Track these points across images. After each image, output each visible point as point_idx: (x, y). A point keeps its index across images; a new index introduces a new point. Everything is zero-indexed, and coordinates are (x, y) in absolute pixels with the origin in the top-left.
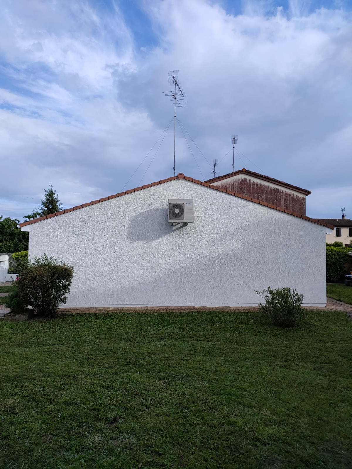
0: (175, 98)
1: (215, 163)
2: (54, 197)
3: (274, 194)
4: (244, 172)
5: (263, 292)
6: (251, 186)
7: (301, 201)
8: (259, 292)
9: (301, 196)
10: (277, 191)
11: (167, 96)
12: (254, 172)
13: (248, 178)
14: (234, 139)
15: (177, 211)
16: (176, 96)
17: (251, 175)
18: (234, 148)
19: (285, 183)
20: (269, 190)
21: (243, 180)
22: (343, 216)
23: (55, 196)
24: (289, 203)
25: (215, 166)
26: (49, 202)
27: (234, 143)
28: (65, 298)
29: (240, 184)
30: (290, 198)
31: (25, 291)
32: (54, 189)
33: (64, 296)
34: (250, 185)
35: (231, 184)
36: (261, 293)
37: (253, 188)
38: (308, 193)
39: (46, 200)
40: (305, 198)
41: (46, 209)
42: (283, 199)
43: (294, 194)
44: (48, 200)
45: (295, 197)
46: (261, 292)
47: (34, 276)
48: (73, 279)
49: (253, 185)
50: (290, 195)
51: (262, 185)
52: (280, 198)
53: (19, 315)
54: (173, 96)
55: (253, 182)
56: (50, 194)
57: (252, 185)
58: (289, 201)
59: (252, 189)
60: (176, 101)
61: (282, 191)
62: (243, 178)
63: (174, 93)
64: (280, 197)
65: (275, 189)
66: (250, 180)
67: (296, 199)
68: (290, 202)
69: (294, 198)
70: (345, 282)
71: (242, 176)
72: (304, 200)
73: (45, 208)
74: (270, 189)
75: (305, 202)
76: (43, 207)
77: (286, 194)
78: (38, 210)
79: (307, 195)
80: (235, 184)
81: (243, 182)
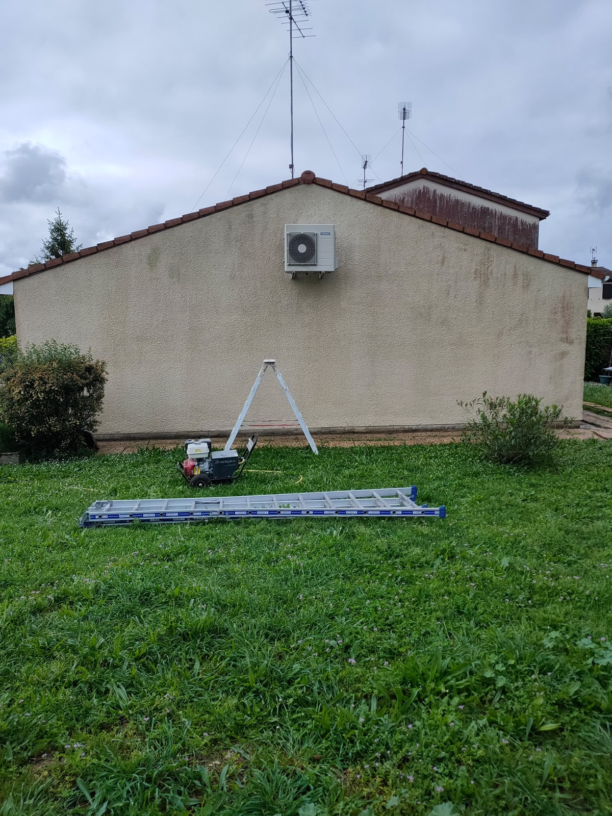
0: (291, 18)
1: (366, 162)
2: (67, 235)
3: (480, 217)
4: (424, 174)
5: (472, 403)
6: (436, 204)
7: (530, 230)
8: (465, 404)
9: (529, 219)
10: (485, 211)
11: (275, 12)
12: (443, 176)
13: (432, 186)
14: (404, 109)
15: (302, 248)
16: (293, 13)
17: (436, 181)
18: (403, 127)
19: (501, 196)
20: (471, 209)
21: (422, 191)
22: (594, 262)
23: (68, 232)
24: (508, 235)
25: (365, 168)
26: (58, 245)
27: (404, 119)
28: (95, 422)
29: (416, 200)
30: (509, 225)
31: (14, 410)
32: (64, 220)
33: (91, 418)
34: (435, 201)
35: (400, 200)
36: (469, 406)
37: (441, 208)
38: (542, 214)
39: (51, 240)
40: (538, 226)
41: (53, 257)
42: (497, 228)
43: (517, 218)
44: (55, 239)
45: (519, 223)
46: (469, 404)
47: (29, 382)
48: (106, 386)
49: (440, 201)
50: (510, 218)
51: (457, 201)
52: (491, 227)
53: (7, 455)
54: (287, 12)
55: (442, 195)
56: (59, 229)
57: (438, 202)
58: (508, 231)
59: (438, 209)
60: (293, 24)
61: (496, 212)
62: (421, 188)
63: (289, 6)
64: (491, 223)
65: (481, 208)
66: (435, 191)
67: (521, 228)
68: (510, 233)
69: (517, 226)
70: (601, 380)
71: (421, 184)
72: (535, 228)
73: (51, 255)
74: (473, 209)
75: (537, 233)
76: (48, 254)
77: (503, 217)
78: (39, 259)
79: (541, 219)
80: (406, 200)
81: (422, 195)
